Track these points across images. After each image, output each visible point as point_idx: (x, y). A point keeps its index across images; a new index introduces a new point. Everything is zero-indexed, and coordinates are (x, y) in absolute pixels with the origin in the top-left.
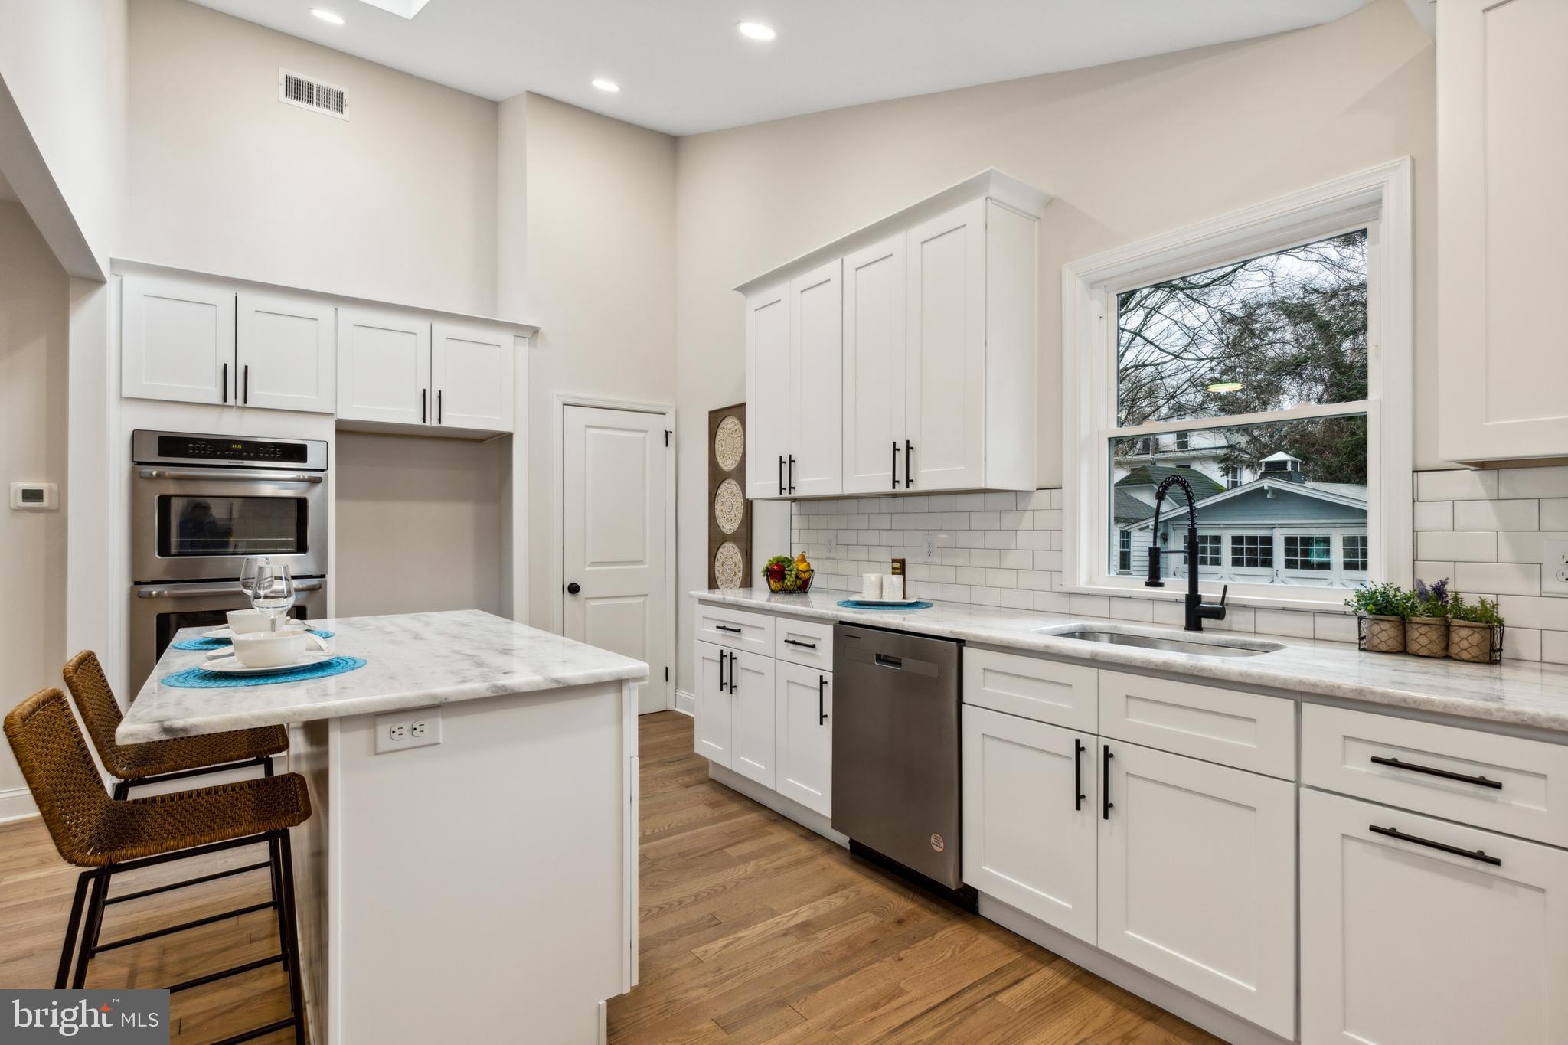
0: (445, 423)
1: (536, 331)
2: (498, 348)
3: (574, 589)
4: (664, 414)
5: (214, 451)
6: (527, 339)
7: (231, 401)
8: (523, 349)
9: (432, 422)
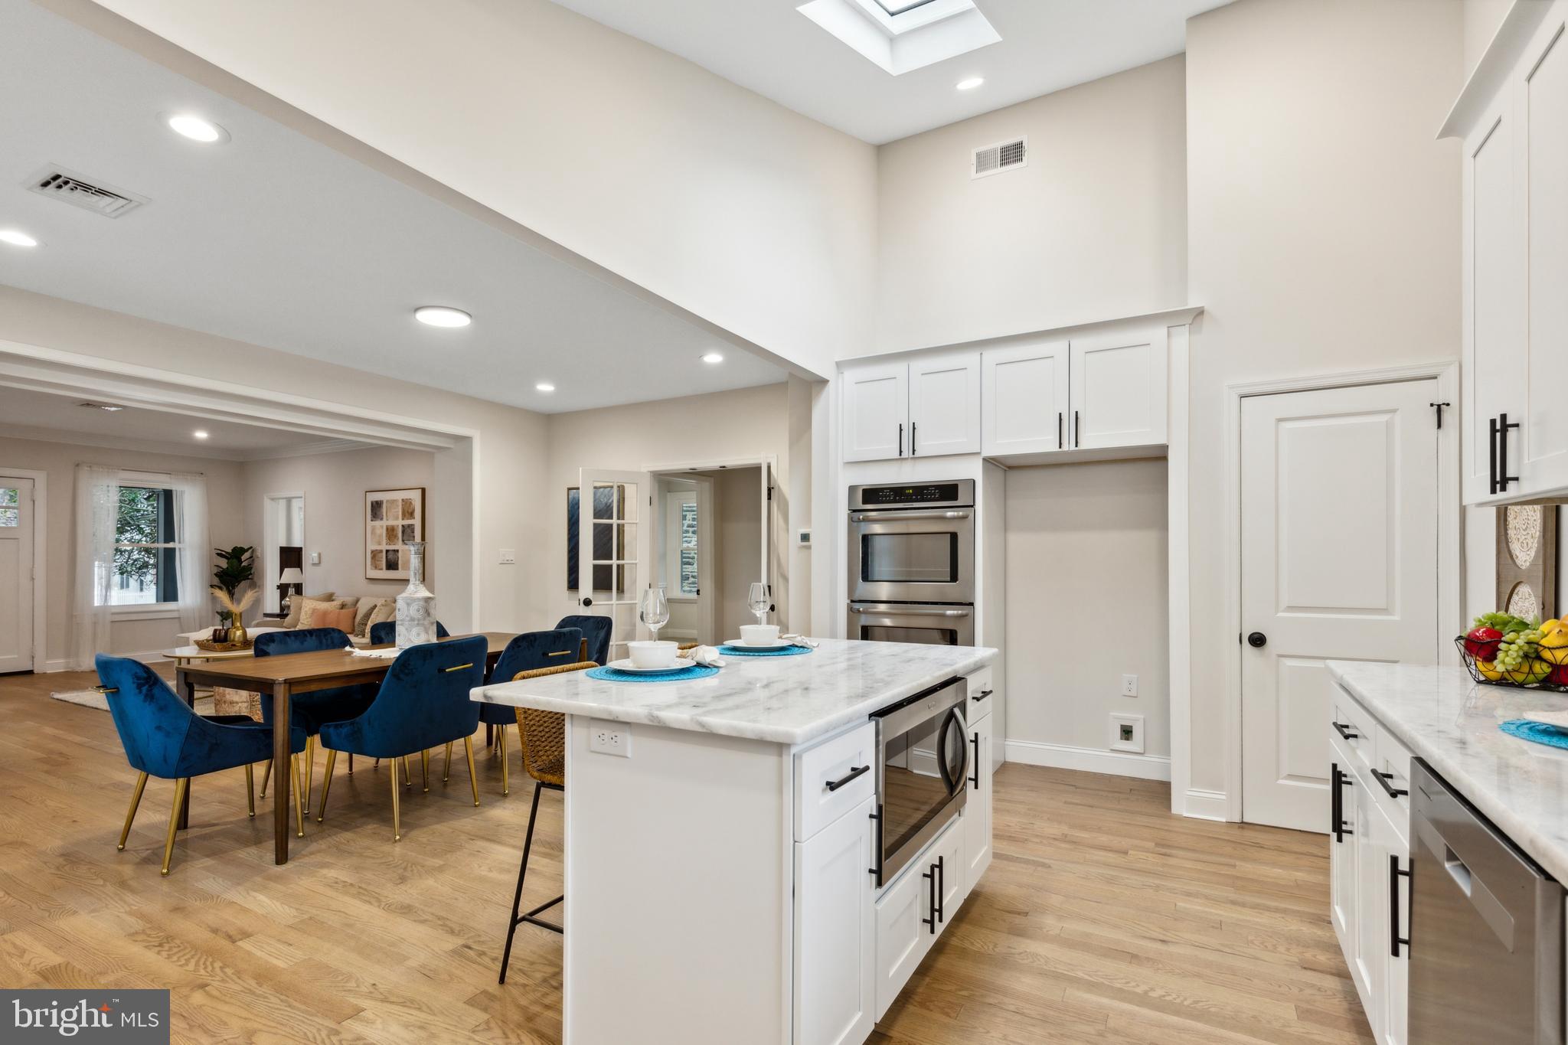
0: (1083, 446)
1: (1200, 313)
2: (1148, 347)
3: (1258, 640)
4: (1436, 378)
5: (895, 498)
6: (1187, 326)
7: (905, 455)
8: (1182, 339)
9: (1069, 446)
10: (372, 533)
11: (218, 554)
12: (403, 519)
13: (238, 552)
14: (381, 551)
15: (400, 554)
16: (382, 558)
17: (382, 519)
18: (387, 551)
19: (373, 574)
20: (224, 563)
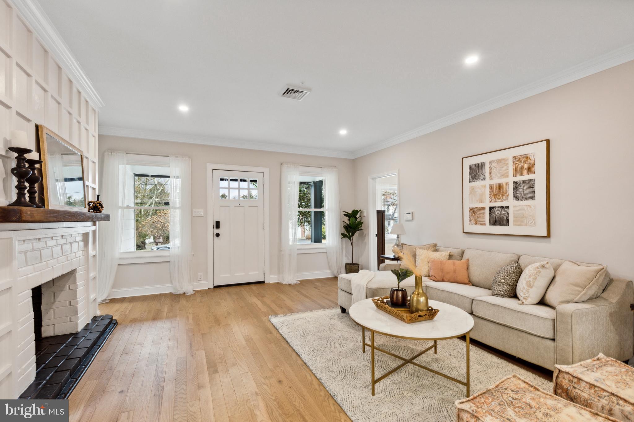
10: (471, 193)
11: (345, 215)
12: (515, 176)
13: (355, 212)
14: (483, 208)
15: (511, 211)
16: (484, 214)
17: (484, 179)
18: (491, 208)
19: (471, 228)
20: (346, 219)
